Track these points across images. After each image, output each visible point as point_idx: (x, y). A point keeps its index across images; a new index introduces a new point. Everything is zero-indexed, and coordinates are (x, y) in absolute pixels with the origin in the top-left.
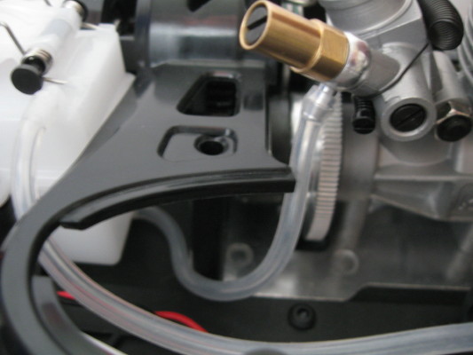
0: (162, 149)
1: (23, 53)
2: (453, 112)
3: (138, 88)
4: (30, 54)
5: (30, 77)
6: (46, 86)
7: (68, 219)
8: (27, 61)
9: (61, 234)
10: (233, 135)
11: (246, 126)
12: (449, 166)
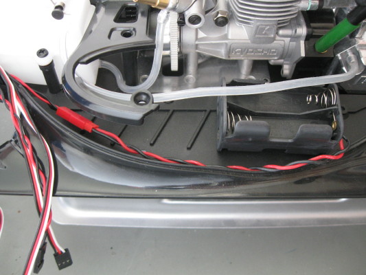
0: (109, 37)
1: (54, 4)
2: (219, 15)
3: (97, 11)
4: (57, 5)
5: (58, 13)
6: (65, 15)
7: (81, 61)
8: (57, 7)
9: (79, 66)
10: (134, 29)
11: (140, 24)
12: (225, 37)
